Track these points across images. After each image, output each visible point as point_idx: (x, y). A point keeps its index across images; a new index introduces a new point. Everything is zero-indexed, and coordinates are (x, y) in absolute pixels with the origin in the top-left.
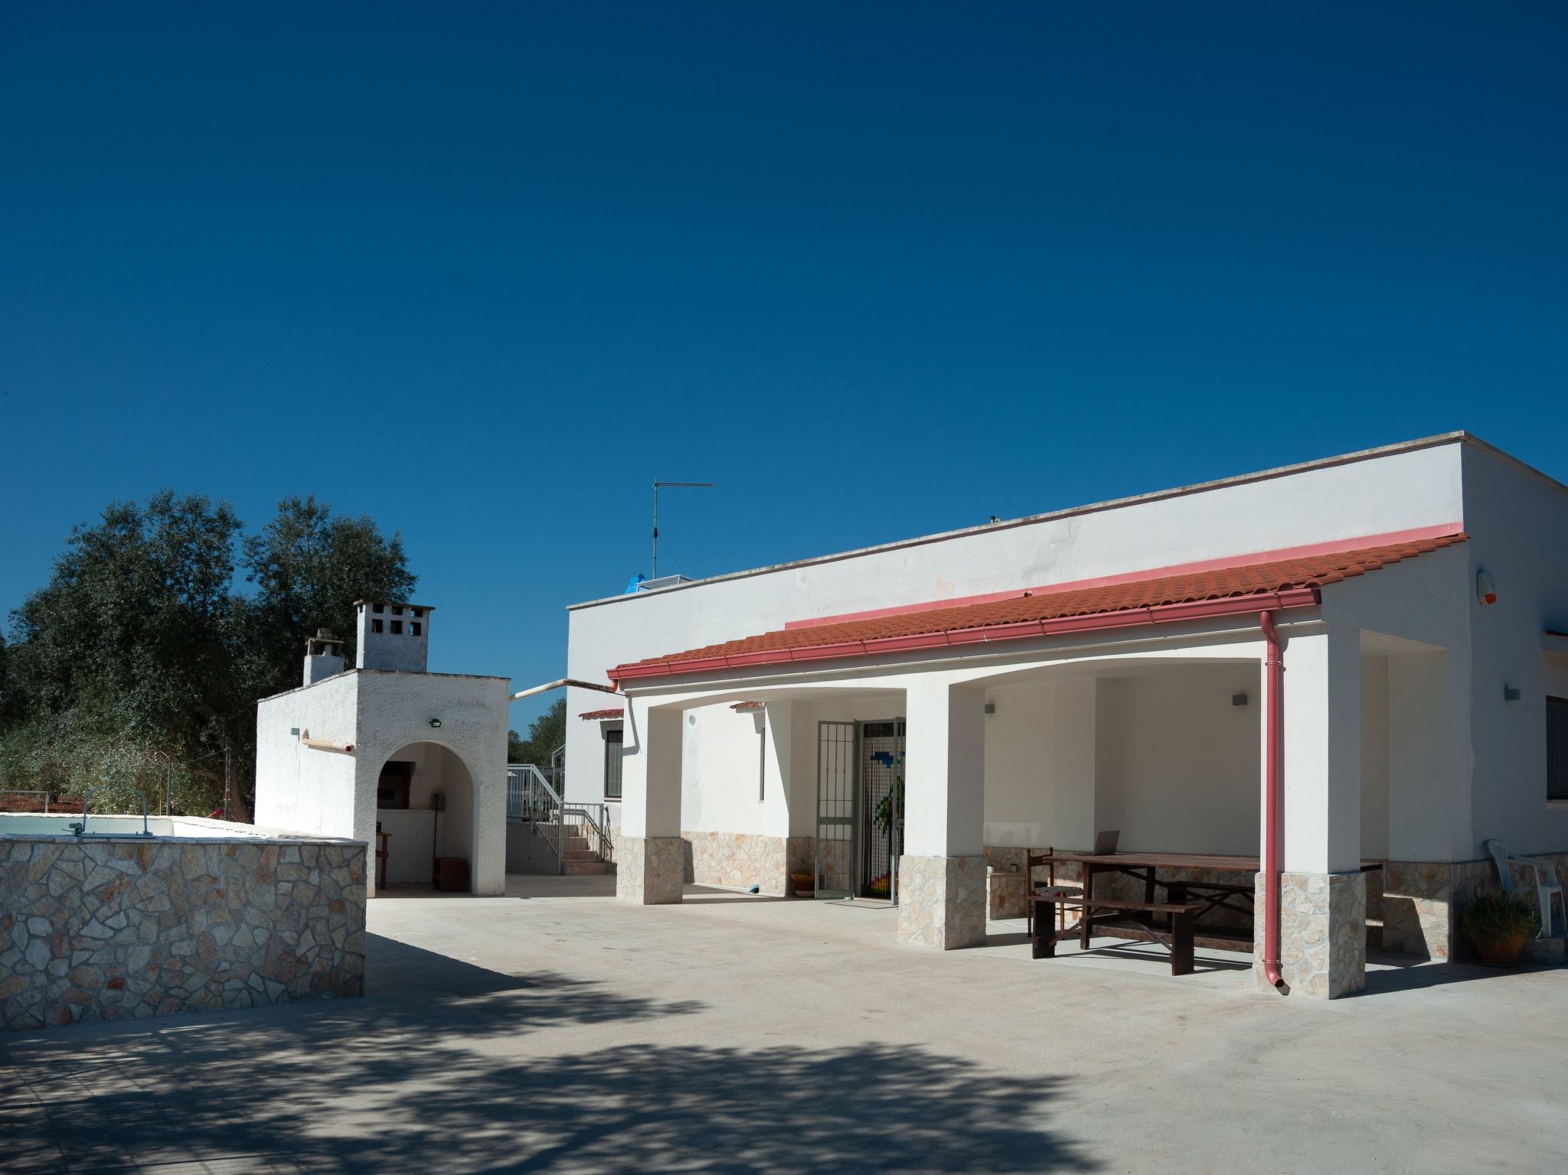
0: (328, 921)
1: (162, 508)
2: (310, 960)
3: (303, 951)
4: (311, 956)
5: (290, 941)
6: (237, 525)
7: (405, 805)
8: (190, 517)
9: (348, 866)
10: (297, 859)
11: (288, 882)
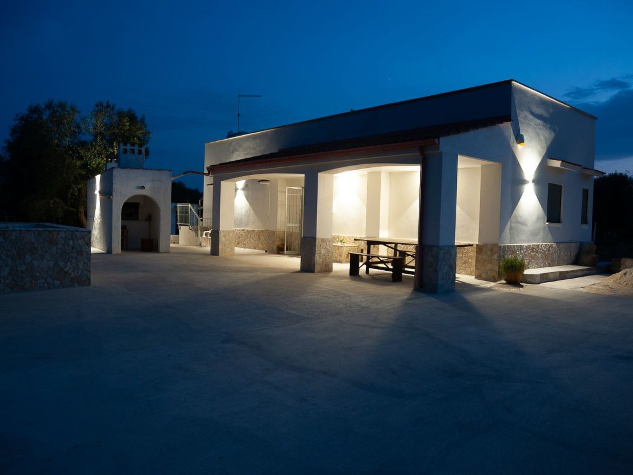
0: (76, 258)
1: (49, 106)
2: (70, 272)
3: (67, 269)
4: (70, 271)
5: (62, 266)
6: (78, 112)
7: (137, 219)
8: (60, 109)
9: (84, 238)
10: (64, 236)
11: (61, 244)
